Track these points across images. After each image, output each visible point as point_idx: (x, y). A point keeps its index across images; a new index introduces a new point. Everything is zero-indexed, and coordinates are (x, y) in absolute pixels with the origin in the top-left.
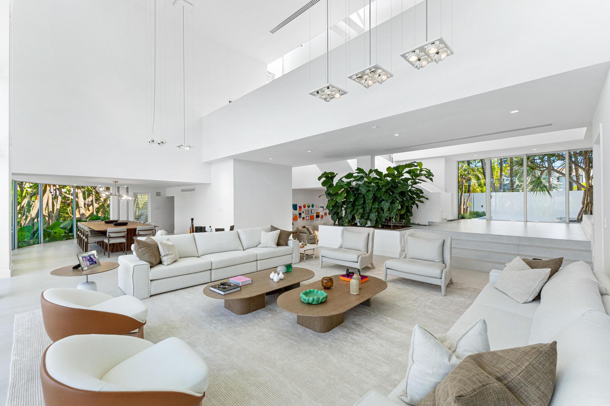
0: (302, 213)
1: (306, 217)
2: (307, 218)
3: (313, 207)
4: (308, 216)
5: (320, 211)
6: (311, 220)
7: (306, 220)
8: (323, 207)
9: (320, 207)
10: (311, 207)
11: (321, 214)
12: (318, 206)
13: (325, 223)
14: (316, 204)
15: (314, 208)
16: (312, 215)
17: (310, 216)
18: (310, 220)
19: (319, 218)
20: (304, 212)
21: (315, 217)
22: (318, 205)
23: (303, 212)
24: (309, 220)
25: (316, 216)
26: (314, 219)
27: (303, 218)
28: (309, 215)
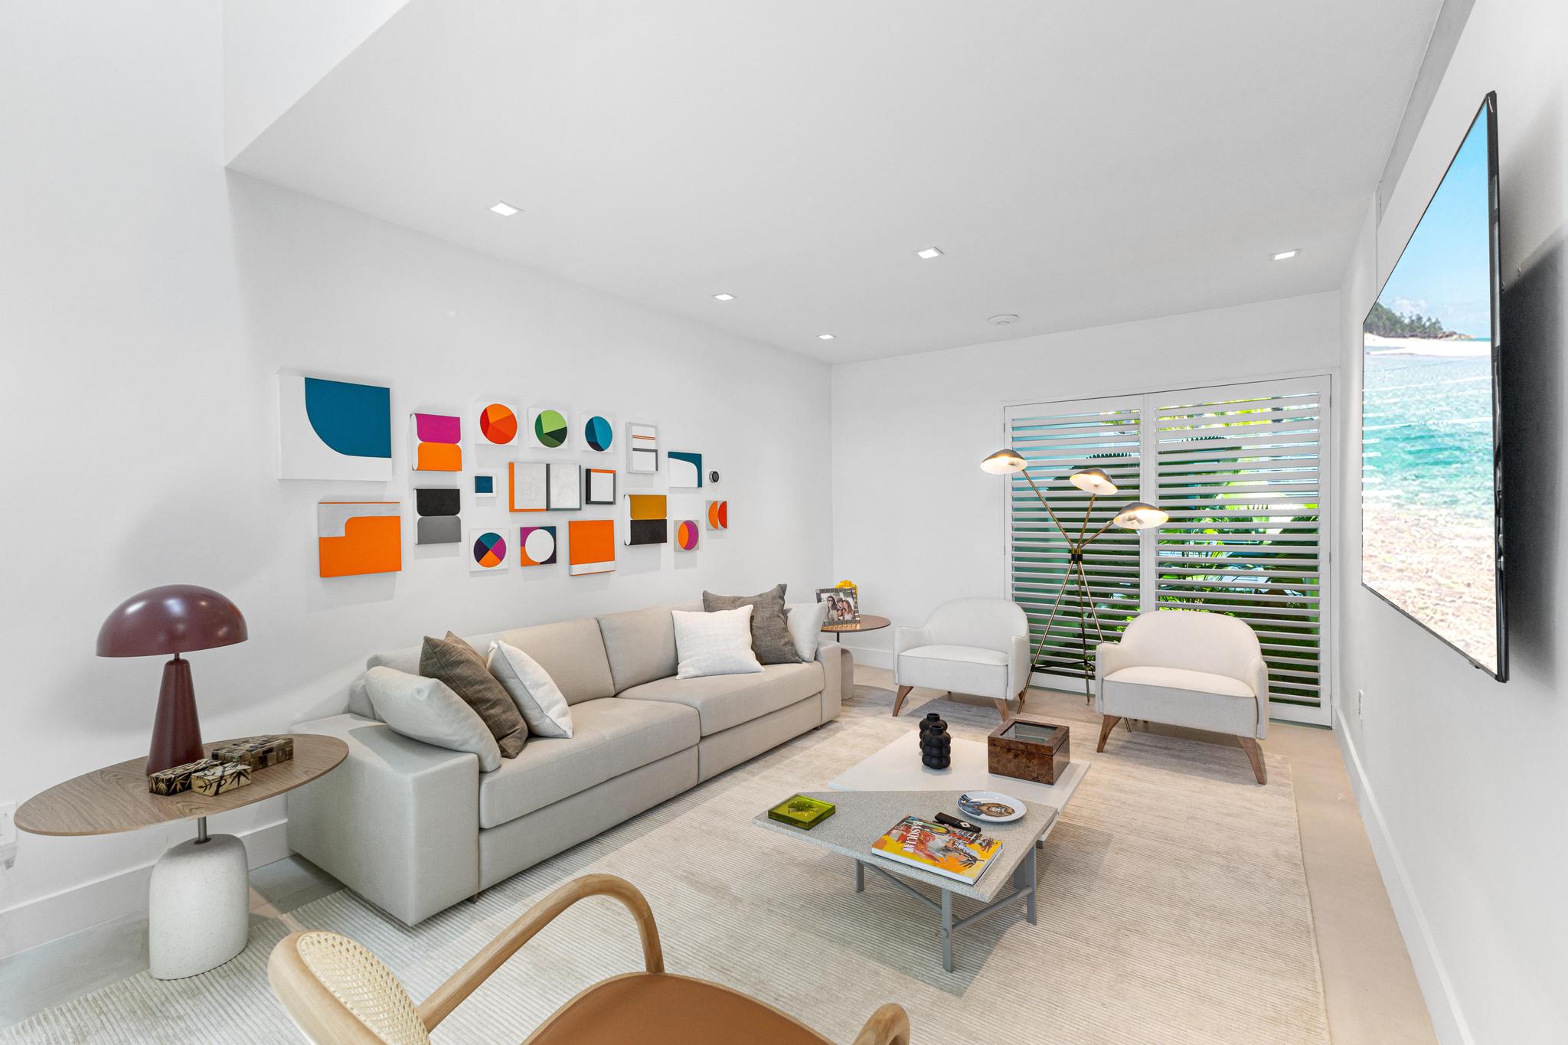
0: (469, 498)
1: (525, 532)
2: (539, 546)
3: (596, 446)
4: (552, 530)
5: (673, 489)
6: (578, 569)
7: (526, 561)
8: (696, 459)
9: (672, 455)
10: (577, 437)
11: (675, 517)
12: (651, 445)
13: (717, 591)
14: (629, 426)
15: (614, 455)
16: (591, 514)
17: (573, 526)
18: (574, 560)
19: (667, 550)
20: (500, 484)
21: (623, 532)
22: (651, 433)
23: (484, 484)
24: (553, 559)
25: (635, 524)
26: (611, 558)
27: (488, 548)
28: (562, 523)
